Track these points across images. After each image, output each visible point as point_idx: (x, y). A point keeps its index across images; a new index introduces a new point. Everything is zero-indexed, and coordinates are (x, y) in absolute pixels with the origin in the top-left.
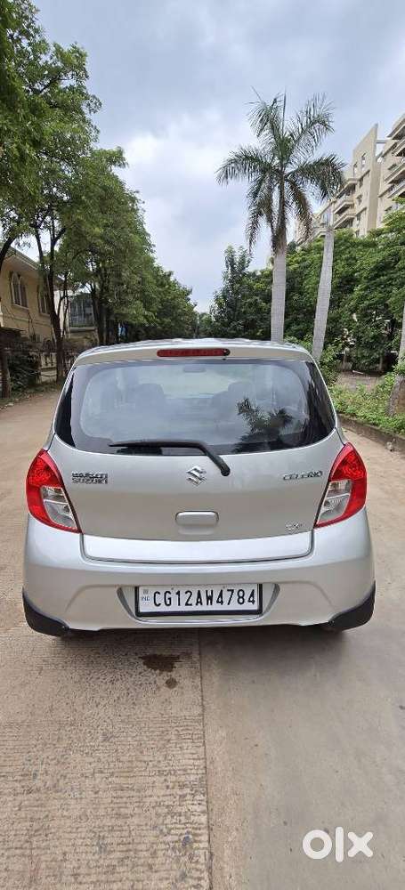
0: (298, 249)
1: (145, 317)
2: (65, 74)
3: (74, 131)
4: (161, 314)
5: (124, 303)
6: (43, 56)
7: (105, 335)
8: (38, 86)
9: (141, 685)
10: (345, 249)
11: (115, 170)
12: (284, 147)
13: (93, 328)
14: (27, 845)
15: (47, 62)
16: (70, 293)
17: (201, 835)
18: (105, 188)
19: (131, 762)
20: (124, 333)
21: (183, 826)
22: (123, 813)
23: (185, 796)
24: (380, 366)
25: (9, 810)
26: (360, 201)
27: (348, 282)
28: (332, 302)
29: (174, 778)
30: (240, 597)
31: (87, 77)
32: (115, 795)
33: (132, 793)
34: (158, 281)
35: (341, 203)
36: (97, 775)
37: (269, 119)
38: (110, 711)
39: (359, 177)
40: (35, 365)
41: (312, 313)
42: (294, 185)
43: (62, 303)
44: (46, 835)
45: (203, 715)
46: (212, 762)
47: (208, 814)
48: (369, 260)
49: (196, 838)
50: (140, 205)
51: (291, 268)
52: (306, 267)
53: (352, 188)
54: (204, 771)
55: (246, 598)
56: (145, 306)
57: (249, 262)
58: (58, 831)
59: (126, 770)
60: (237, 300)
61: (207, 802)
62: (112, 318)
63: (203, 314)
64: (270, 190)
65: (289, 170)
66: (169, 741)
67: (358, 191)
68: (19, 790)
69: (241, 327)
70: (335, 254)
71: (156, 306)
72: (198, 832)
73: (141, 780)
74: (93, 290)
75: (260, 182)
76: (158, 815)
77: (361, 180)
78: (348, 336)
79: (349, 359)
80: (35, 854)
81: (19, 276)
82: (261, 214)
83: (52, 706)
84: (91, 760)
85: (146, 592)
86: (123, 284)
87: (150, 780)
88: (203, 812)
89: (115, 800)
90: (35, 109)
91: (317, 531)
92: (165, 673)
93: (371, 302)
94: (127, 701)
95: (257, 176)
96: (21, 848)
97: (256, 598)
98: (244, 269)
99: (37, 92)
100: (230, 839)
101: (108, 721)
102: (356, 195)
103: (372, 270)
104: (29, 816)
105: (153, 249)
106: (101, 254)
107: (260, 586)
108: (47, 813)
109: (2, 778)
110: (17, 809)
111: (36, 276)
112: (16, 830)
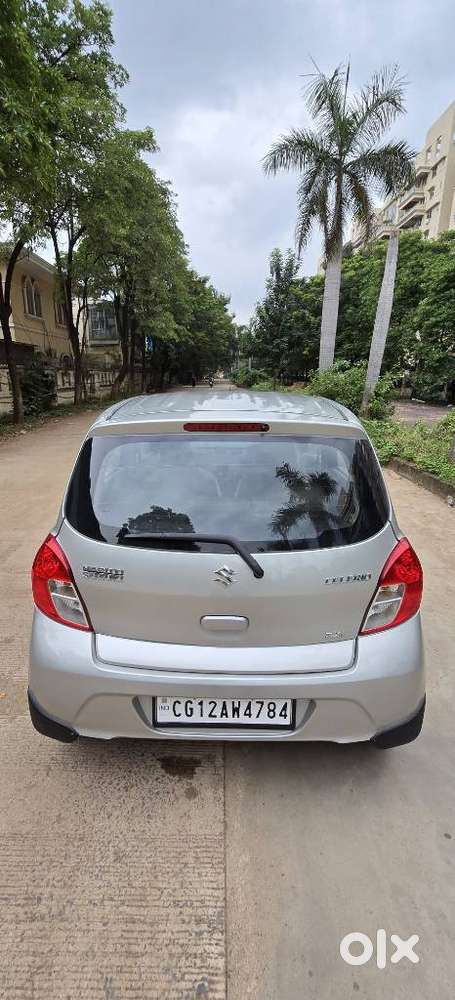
0: (356, 251)
1: (176, 330)
2: (86, 38)
3: (97, 108)
4: (194, 327)
5: (151, 314)
6: (59, 15)
7: (129, 349)
8: (55, 53)
9: (158, 793)
10: (411, 254)
11: (144, 156)
12: (344, 131)
13: (116, 342)
14: (28, 985)
15: (64, 23)
16: (90, 301)
17: (218, 982)
18: (132, 180)
19: (143, 888)
20: (151, 348)
21: (197, 971)
22: (134, 951)
23: (201, 933)
24: (443, 395)
25: (11, 941)
26: (432, 195)
27: (413, 294)
28: (392, 317)
29: (190, 911)
30: (270, 710)
31: (113, 42)
32: (124, 928)
33: (145, 927)
34: (191, 288)
35: (408, 197)
36: (106, 903)
37: (328, 97)
38: (124, 825)
39: (433, 165)
40: (50, 385)
41: (368, 329)
42: (354, 178)
43: (81, 314)
44: (50, 974)
45: (225, 834)
46: (233, 894)
47: (226, 957)
48: (438, 269)
49: (212, 986)
50: (172, 199)
51: (347, 275)
52: (364, 275)
53: (423, 178)
54: (223, 904)
55: (278, 711)
56: (175, 320)
57: (297, 268)
58: (62, 969)
59: (139, 898)
60: (282, 313)
61: (226, 942)
62: (138, 331)
63: (242, 328)
64: (326, 184)
65: (349, 159)
66: (186, 864)
67: (430, 182)
68: (22, 917)
69: (285, 345)
70: (400, 260)
71: (189, 318)
72: (215, 978)
73: (154, 911)
74: (117, 298)
75: (315, 174)
76: (171, 955)
77: (435, 168)
78: (409, 357)
79: (408, 384)
80: (37, 996)
81: (33, 281)
82: (314, 213)
83: (60, 815)
84: (100, 883)
85: (165, 701)
86: (151, 293)
87: (163, 912)
88: (220, 954)
89: (125, 934)
90: (50, 85)
91: (361, 639)
92: (184, 780)
93: (439, 319)
94: (142, 812)
95: (310, 166)
96: (22, 988)
97: (289, 711)
98: (291, 275)
99: (53, 61)
100: (249, 991)
101: (121, 836)
102: (428, 186)
103: (442, 281)
104: (32, 949)
105: (186, 249)
106: (126, 258)
107: (294, 702)
108: (51, 946)
109: (4, 902)
110: (19, 939)
111: (52, 281)
112: (18, 966)
